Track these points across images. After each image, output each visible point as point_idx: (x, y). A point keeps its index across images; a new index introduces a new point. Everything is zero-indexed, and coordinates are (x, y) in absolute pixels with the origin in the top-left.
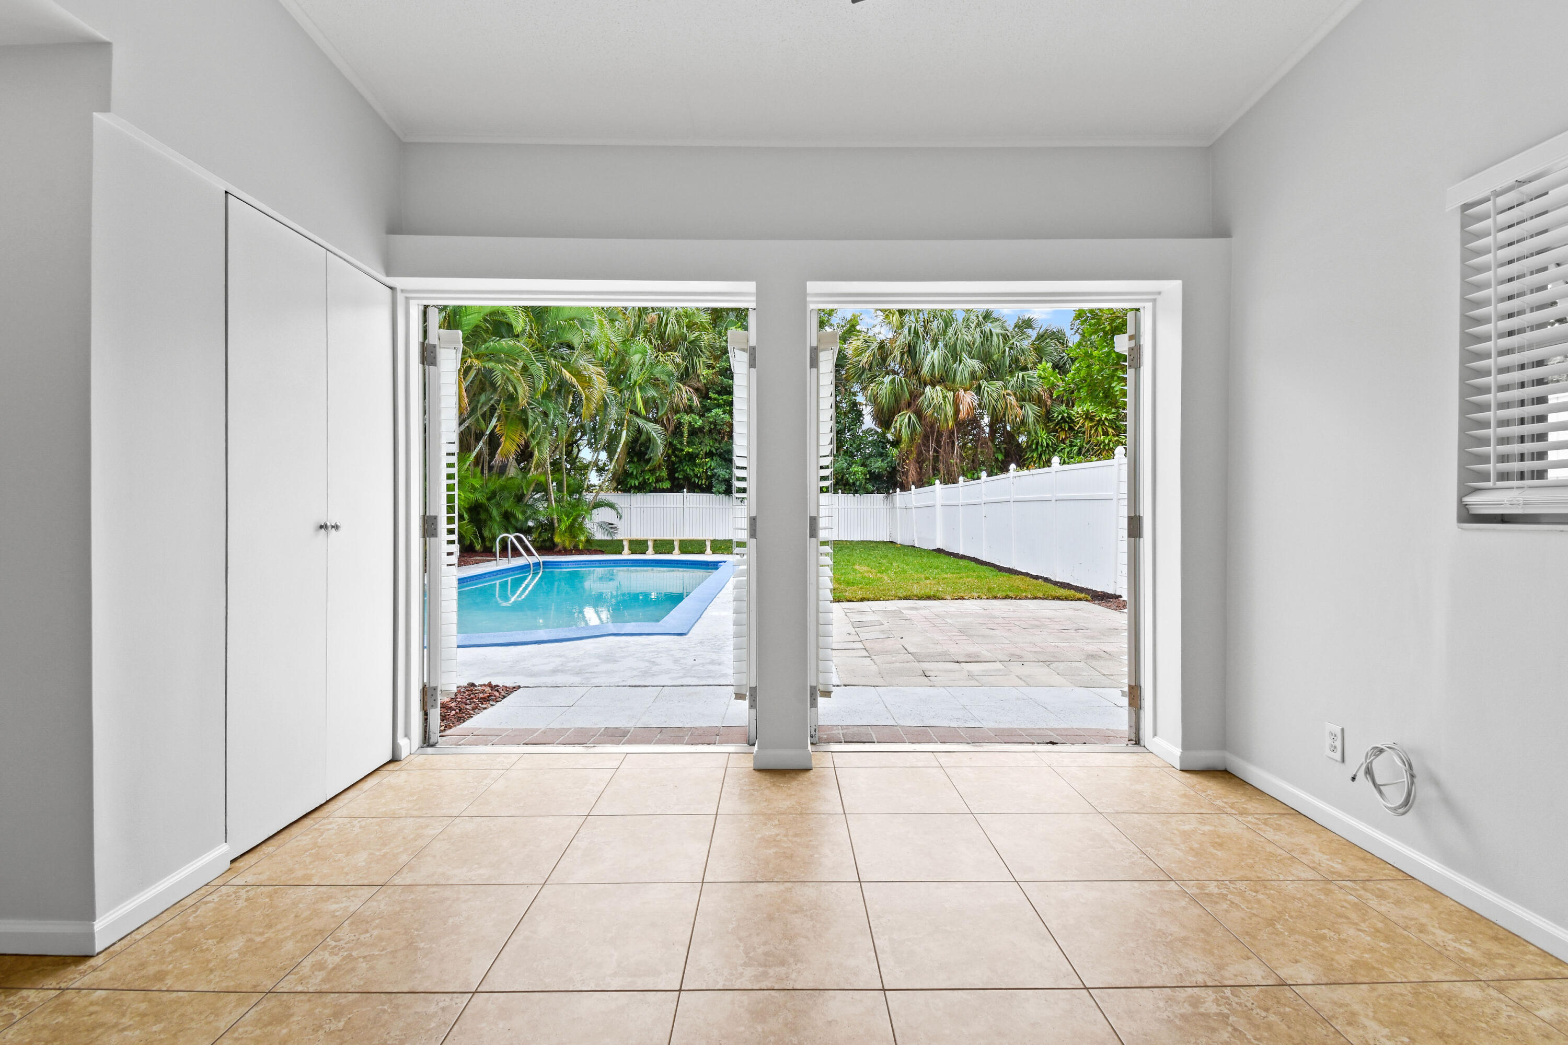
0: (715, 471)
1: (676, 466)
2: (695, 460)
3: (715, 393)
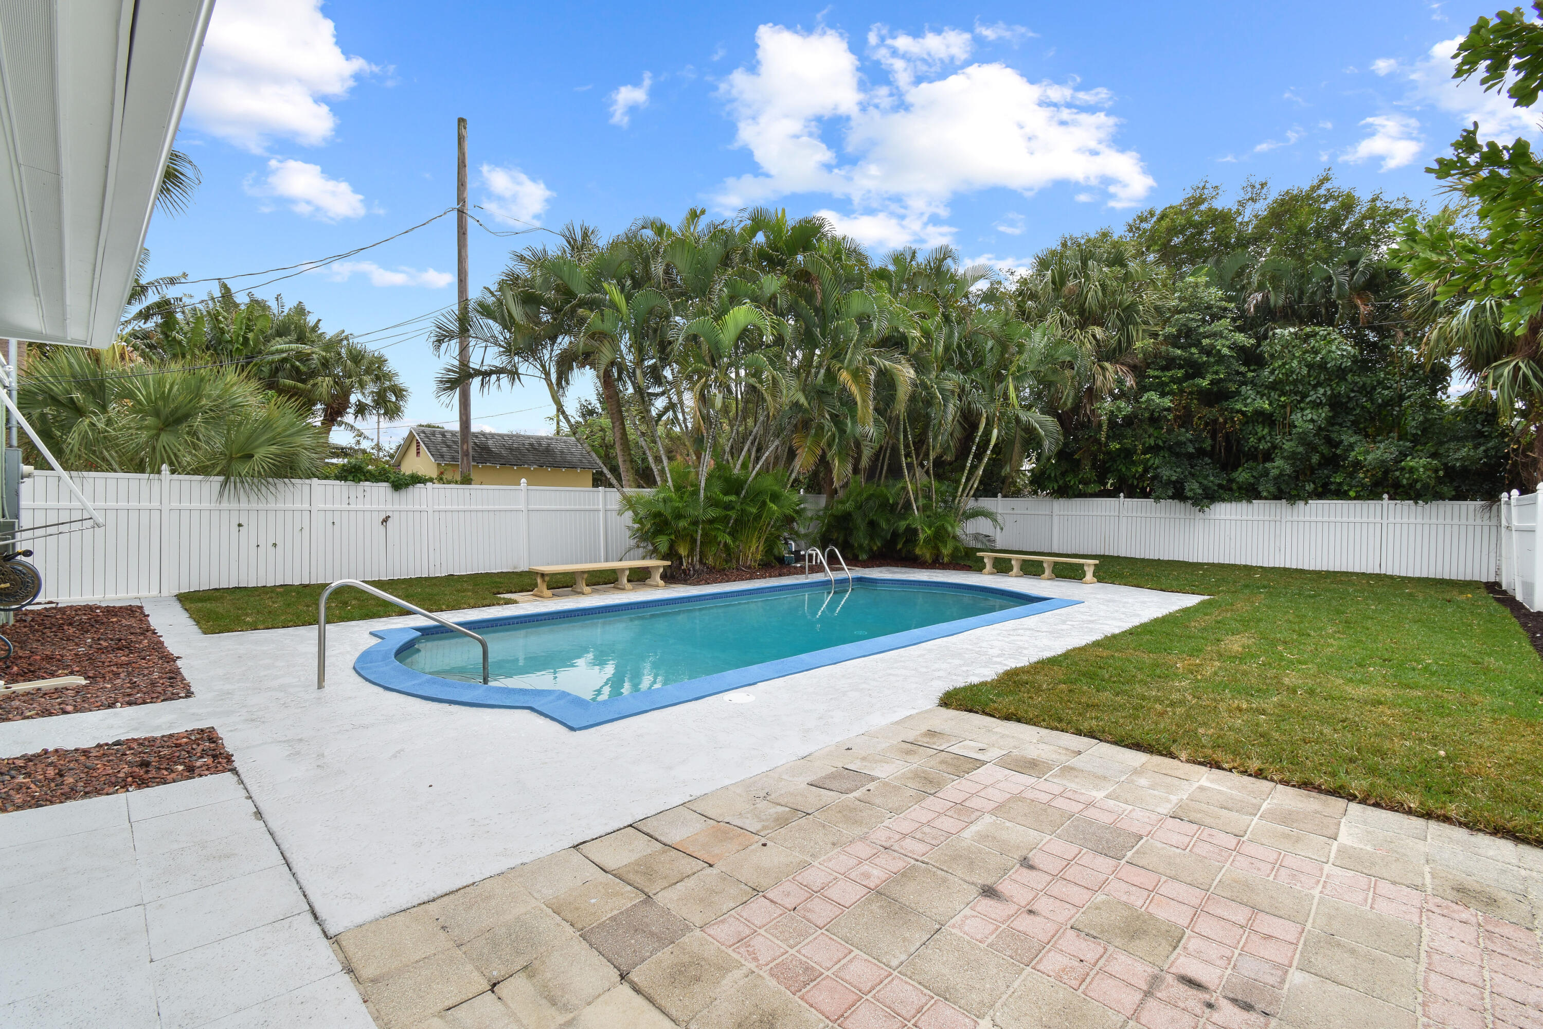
2: (1132, 457)
3: (1158, 370)
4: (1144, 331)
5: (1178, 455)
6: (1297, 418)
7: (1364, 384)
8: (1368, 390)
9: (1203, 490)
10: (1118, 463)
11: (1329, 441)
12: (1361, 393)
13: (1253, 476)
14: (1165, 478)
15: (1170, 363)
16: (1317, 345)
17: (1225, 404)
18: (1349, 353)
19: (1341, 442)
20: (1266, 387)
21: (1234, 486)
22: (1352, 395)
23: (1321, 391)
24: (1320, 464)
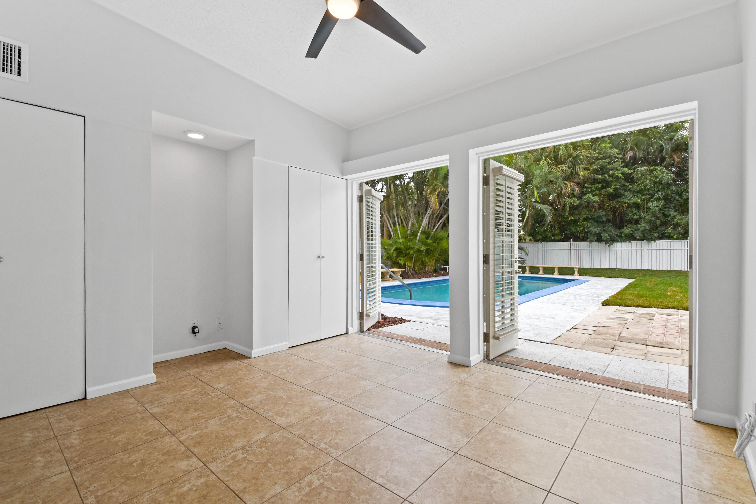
0: (590, 229)
1: (565, 227)
2: (577, 223)
3: (590, 184)
4: (582, 167)
5: (598, 222)
6: (650, 205)
7: (677, 191)
8: (680, 193)
9: (610, 237)
10: (570, 226)
11: (664, 215)
12: (676, 194)
13: (632, 230)
14: (594, 232)
15: (595, 181)
16: (657, 174)
17: (619, 199)
18: (671, 177)
19: (670, 215)
20: (636, 192)
21: (623, 235)
22: (673, 195)
23: (660, 193)
24: (660, 225)
